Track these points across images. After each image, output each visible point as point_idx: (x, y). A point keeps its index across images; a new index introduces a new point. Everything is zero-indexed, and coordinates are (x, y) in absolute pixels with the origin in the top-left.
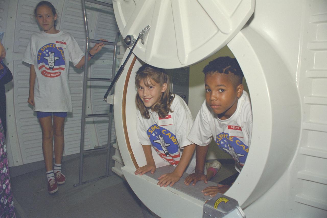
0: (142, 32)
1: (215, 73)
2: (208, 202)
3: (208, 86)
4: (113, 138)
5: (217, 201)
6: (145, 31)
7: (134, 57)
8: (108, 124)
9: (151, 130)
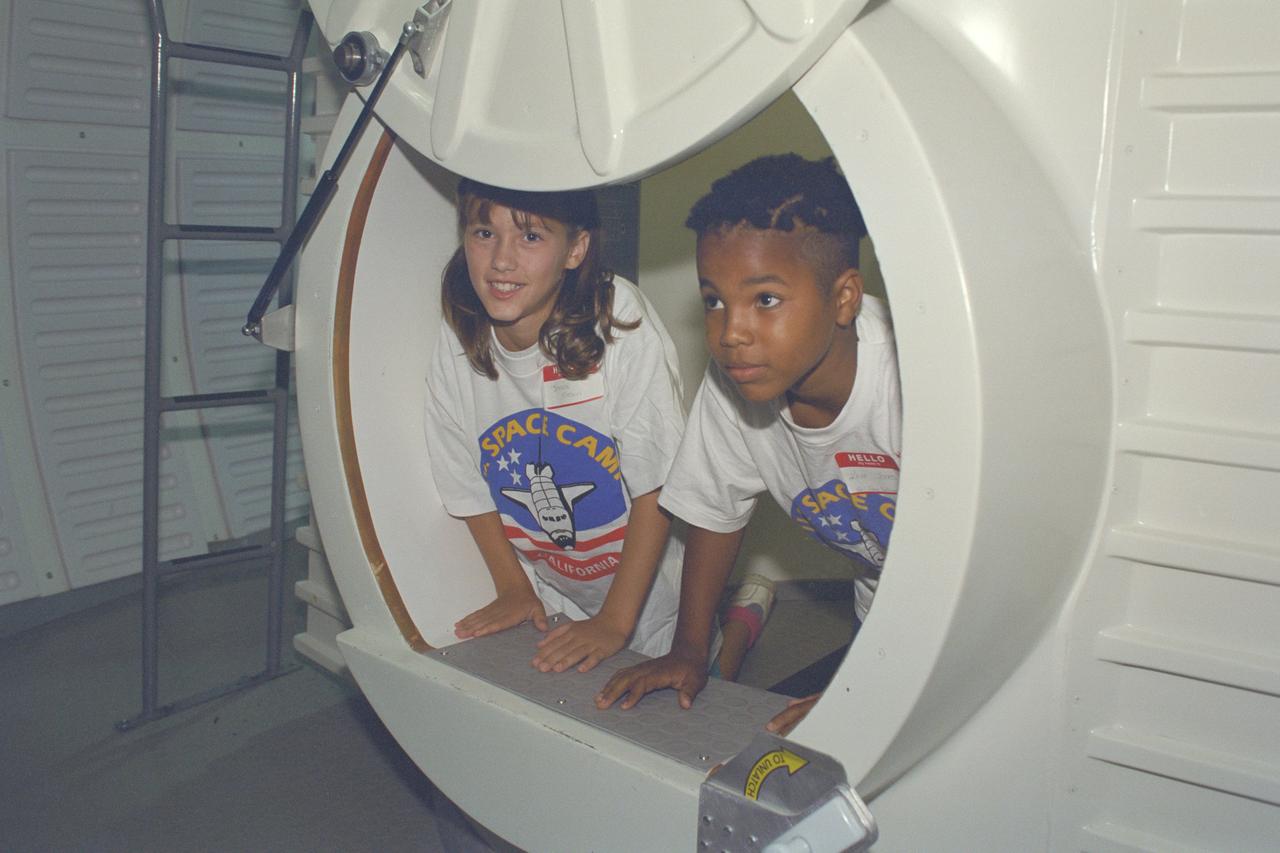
0: (414, 21)
1: (736, 230)
2: (719, 774)
3: (713, 286)
4: (293, 501)
5: (757, 766)
6: (430, 16)
7: (381, 134)
8: (270, 435)
9: (494, 441)
